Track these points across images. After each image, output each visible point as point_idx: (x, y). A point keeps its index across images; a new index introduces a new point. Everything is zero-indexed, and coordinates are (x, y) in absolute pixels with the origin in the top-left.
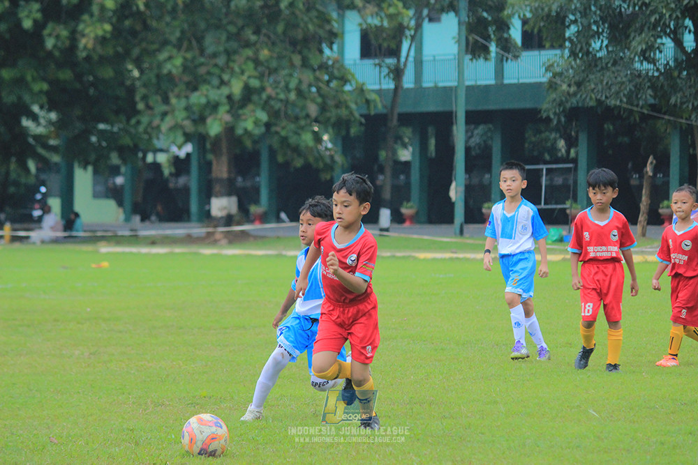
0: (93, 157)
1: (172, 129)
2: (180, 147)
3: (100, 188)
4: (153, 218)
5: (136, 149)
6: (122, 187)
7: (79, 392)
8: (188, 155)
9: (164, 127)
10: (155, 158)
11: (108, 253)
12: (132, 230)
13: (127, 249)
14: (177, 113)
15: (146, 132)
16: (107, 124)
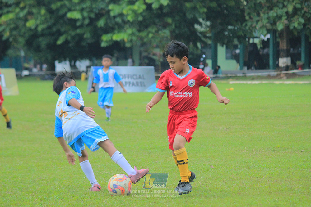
0: (226, 41)
1: (261, 27)
2: (265, 36)
3: (229, 55)
4: (253, 68)
5: (245, 37)
6: (239, 54)
7: (222, 146)
8: (268, 39)
9: (258, 27)
10: (253, 41)
11: (233, 84)
12: (243, 73)
13: (241, 82)
14: (263, 20)
15: (249, 29)
16: (232, 26)
